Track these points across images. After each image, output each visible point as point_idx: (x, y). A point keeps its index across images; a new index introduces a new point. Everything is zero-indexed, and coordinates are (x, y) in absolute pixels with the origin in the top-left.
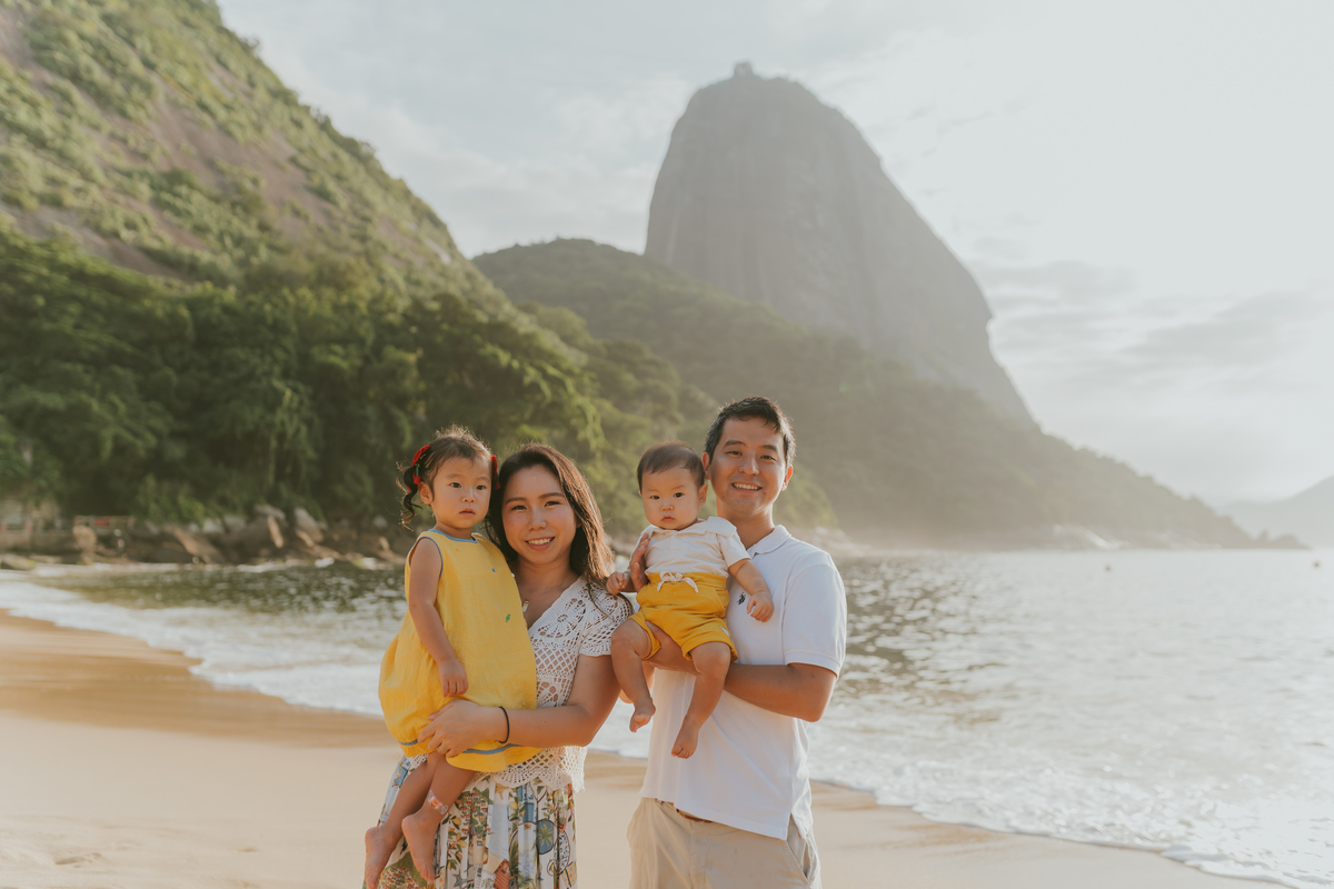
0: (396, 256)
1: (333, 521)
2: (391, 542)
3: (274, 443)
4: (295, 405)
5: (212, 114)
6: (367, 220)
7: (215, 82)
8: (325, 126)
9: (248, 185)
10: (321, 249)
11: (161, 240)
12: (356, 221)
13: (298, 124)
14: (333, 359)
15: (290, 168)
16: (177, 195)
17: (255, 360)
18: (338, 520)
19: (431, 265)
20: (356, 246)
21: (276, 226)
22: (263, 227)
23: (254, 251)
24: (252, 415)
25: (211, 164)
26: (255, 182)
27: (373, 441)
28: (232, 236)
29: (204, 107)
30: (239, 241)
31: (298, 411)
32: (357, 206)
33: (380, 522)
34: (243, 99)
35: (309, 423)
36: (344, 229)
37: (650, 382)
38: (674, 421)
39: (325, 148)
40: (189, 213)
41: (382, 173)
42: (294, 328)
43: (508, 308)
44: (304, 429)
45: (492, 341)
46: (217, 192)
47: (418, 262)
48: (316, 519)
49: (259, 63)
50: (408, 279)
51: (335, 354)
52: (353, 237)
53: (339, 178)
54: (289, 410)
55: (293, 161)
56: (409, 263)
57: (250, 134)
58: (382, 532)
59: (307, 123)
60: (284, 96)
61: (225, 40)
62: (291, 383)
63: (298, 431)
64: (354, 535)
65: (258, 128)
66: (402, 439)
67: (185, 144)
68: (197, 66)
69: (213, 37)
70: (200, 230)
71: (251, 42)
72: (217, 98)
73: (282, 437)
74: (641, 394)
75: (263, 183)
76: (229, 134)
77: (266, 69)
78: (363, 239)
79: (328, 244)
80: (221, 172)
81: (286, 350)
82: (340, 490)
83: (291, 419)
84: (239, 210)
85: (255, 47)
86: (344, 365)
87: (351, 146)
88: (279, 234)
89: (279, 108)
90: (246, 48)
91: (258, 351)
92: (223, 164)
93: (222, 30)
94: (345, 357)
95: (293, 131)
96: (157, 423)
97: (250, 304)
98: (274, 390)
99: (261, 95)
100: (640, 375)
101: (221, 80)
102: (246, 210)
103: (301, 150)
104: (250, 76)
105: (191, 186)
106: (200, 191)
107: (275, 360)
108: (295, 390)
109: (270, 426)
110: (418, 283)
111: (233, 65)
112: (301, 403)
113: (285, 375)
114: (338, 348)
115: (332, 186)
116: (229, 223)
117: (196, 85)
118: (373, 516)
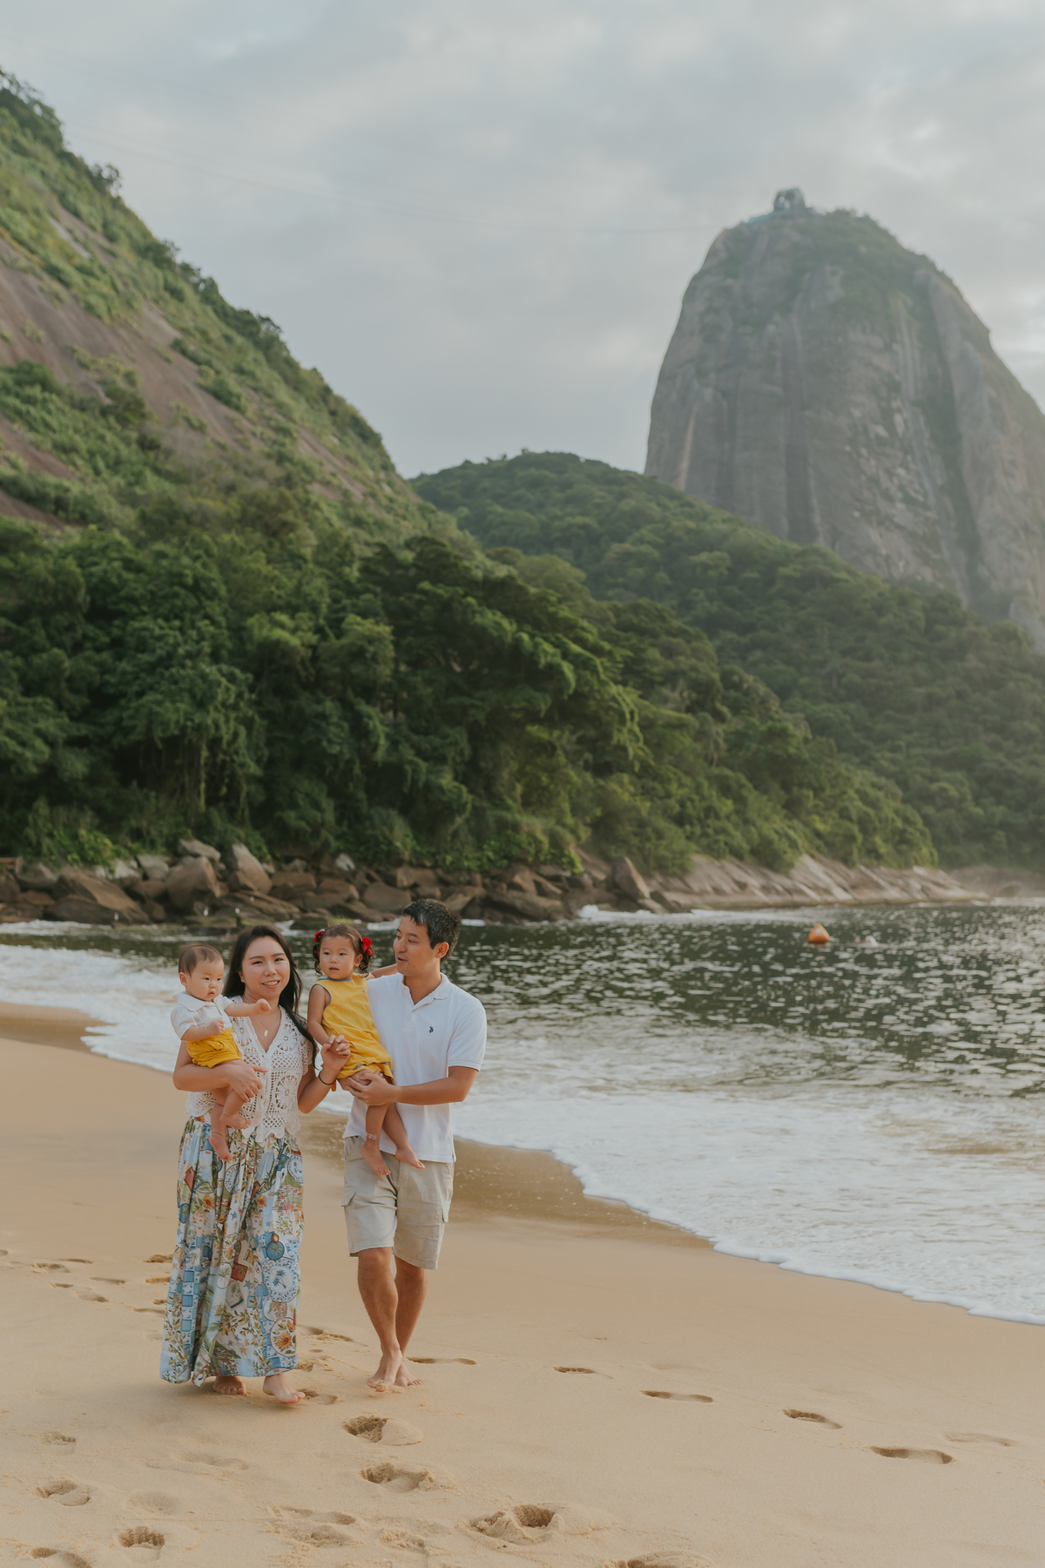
0: (327, 484)
1: (282, 861)
2: (361, 892)
3: (205, 753)
4: (232, 701)
5: (66, 284)
6: (285, 432)
7: (64, 235)
8: (209, 293)
9: (122, 384)
10: (230, 475)
11: (14, 466)
12: (270, 434)
13: (177, 294)
14: (278, 633)
15: (175, 356)
16: (29, 400)
17: (173, 636)
18: (289, 860)
19: (373, 496)
20: (274, 471)
21: (166, 443)
22: (147, 444)
23: (138, 479)
24: (174, 712)
25: (68, 352)
26: (129, 378)
27: (335, 749)
28: (105, 456)
29: (54, 272)
30: (116, 465)
31: (235, 707)
32: (267, 412)
33: (345, 862)
34: (103, 260)
35: (248, 723)
36: (257, 446)
37: (684, 662)
38: (719, 717)
39: (216, 329)
40: (47, 425)
41: (291, 364)
42: (223, 591)
43: (480, 556)
44: (243, 731)
45: (490, 607)
46: (80, 394)
47: (357, 493)
48: (261, 860)
49: (117, 203)
50: (345, 517)
51: (282, 626)
52: (269, 456)
53: (240, 371)
54: (224, 704)
55: (178, 346)
56: (346, 493)
57: (120, 310)
58: (349, 877)
59: (188, 292)
60: (156, 253)
61: (71, 172)
62: (225, 668)
63: (236, 735)
64: (311, 879)
65: (129, 304)
66: (375, 747)
67: (30, 324)
68: (37, 212)
69: (54, 167)
70: (65, 450)
71: (106, 174)
72: (69, 258)
73: (214, 743)
74: (671, 678)
75: (140, 380)
76: (89, 308)
77: (127, 213)
78: (281, 459)
79: (236, 468)
80: (83, 366)
81: (213, 622)
82: (291, 817)
83: (227, 721)
84: (112, 420)
85: (110, 181)
86: (295, 641)
87: (246, 324)
88: (169, 453)
89: (150, 272)
90: (98, 182)
91: (177, 623)
92: (84, 354)
93: (67, 158)
94: (294, 631)
95: (173, 305)
96: (48, 725)
97: (161, 555)
98: (204, 677)
99: (123, 249)
100: (669, 652)
101: (70, 231)
102: (123, 421)
103: (184, 331)
104: (105, 225)
105: (46, 385)
106: (59, 393)
107: (202, 638)
108: (231, 678)
109: (199, 728)
110: (358, 522)
111: (84, 209)
112: (240, 696)
113: (215, 657)
114: (283, 618)
115: (232, 382)
116: (102, 438)
117: (38, 239)
118: (335, 856)
